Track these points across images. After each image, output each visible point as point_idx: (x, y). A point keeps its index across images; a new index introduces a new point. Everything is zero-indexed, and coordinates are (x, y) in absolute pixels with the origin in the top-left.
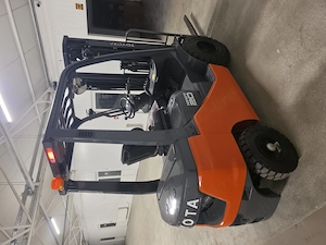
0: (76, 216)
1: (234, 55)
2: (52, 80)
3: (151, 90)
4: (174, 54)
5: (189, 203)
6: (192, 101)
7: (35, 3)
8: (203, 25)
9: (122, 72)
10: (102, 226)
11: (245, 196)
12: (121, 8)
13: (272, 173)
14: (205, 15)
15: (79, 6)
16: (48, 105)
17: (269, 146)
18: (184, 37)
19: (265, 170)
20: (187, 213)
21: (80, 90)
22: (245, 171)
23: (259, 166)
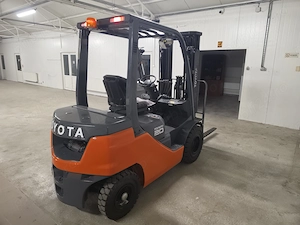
0: (29, 32)
1: (190, 166)
2: (161, 19)
3: (161, 101)
4: (190, 118)
5: (80, 129)
6: (158, 132)
7: (222, 10)
8: (211, 143)
9: (174, 77)
10: (18, 57)
11: (85, 176)
12: (218, 78)
13: (105, 198)
14: (218, 144)
15: (220, 44)
16: (140, 14)
17: (125, 195)
18: (202, 126)
19: (107, 191)
20: (70, 128)
21: (162, 43)
22: (107, 174)
23: (111, 186)
